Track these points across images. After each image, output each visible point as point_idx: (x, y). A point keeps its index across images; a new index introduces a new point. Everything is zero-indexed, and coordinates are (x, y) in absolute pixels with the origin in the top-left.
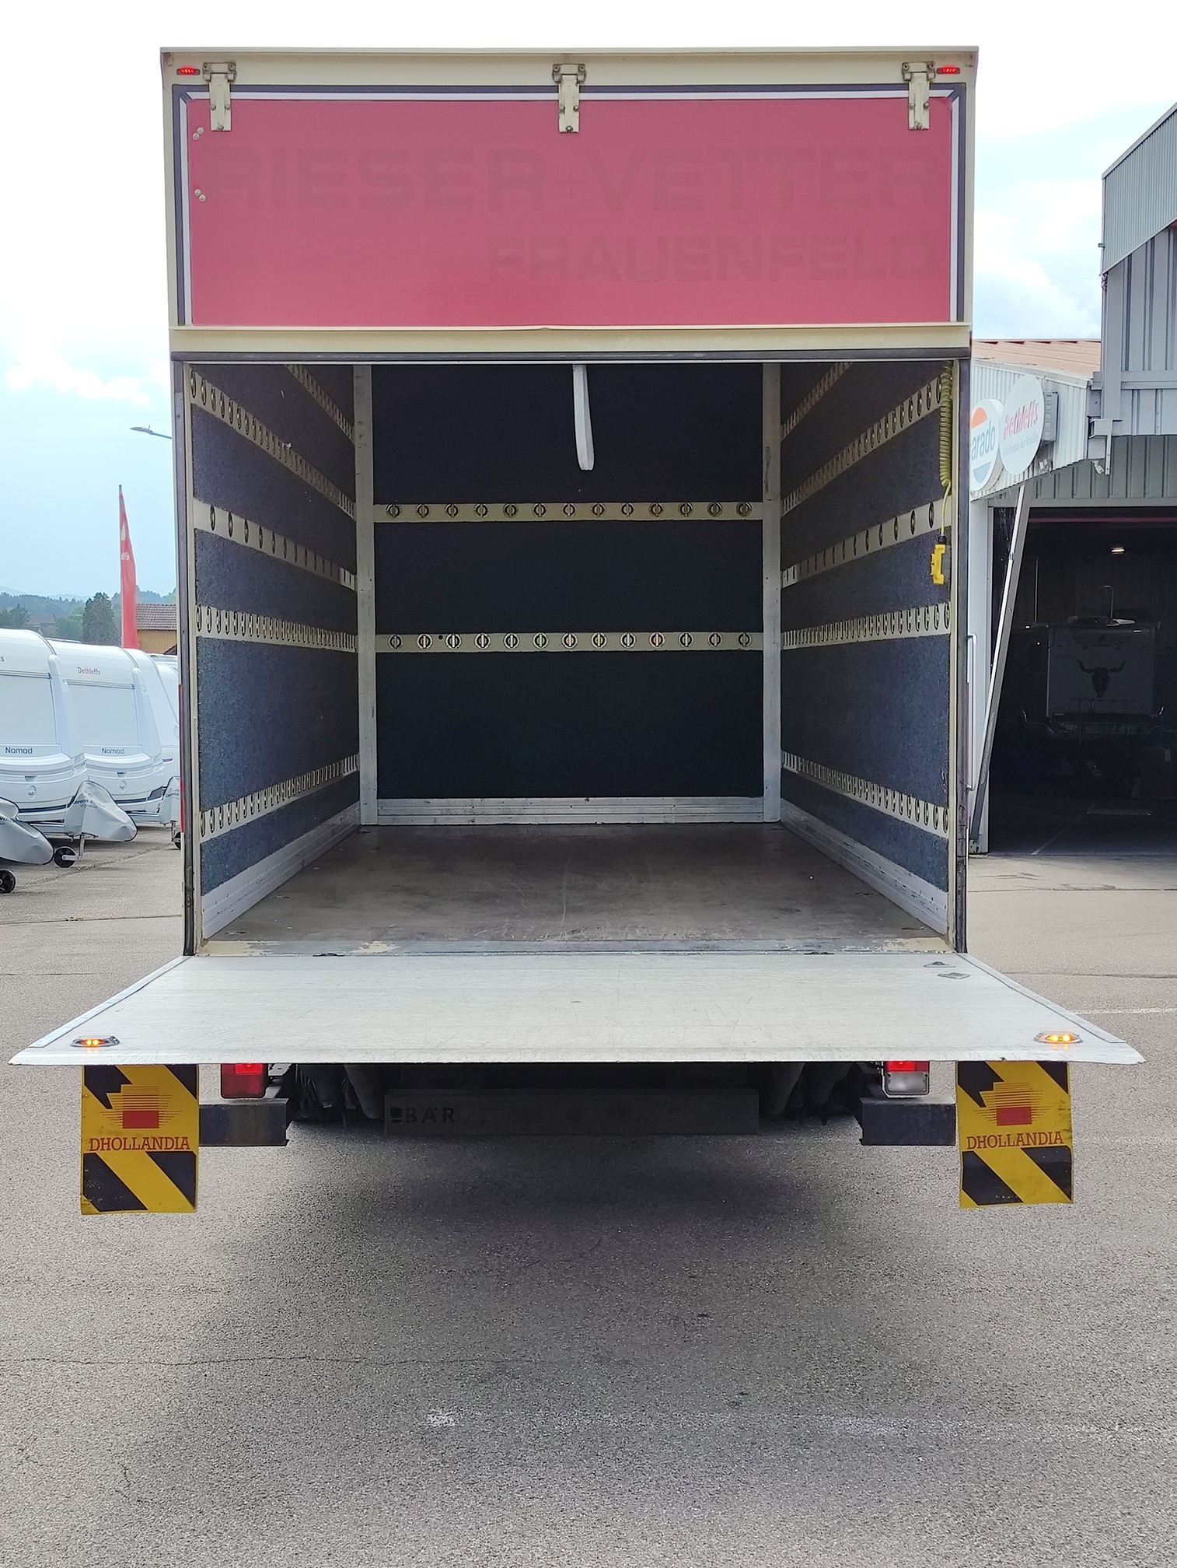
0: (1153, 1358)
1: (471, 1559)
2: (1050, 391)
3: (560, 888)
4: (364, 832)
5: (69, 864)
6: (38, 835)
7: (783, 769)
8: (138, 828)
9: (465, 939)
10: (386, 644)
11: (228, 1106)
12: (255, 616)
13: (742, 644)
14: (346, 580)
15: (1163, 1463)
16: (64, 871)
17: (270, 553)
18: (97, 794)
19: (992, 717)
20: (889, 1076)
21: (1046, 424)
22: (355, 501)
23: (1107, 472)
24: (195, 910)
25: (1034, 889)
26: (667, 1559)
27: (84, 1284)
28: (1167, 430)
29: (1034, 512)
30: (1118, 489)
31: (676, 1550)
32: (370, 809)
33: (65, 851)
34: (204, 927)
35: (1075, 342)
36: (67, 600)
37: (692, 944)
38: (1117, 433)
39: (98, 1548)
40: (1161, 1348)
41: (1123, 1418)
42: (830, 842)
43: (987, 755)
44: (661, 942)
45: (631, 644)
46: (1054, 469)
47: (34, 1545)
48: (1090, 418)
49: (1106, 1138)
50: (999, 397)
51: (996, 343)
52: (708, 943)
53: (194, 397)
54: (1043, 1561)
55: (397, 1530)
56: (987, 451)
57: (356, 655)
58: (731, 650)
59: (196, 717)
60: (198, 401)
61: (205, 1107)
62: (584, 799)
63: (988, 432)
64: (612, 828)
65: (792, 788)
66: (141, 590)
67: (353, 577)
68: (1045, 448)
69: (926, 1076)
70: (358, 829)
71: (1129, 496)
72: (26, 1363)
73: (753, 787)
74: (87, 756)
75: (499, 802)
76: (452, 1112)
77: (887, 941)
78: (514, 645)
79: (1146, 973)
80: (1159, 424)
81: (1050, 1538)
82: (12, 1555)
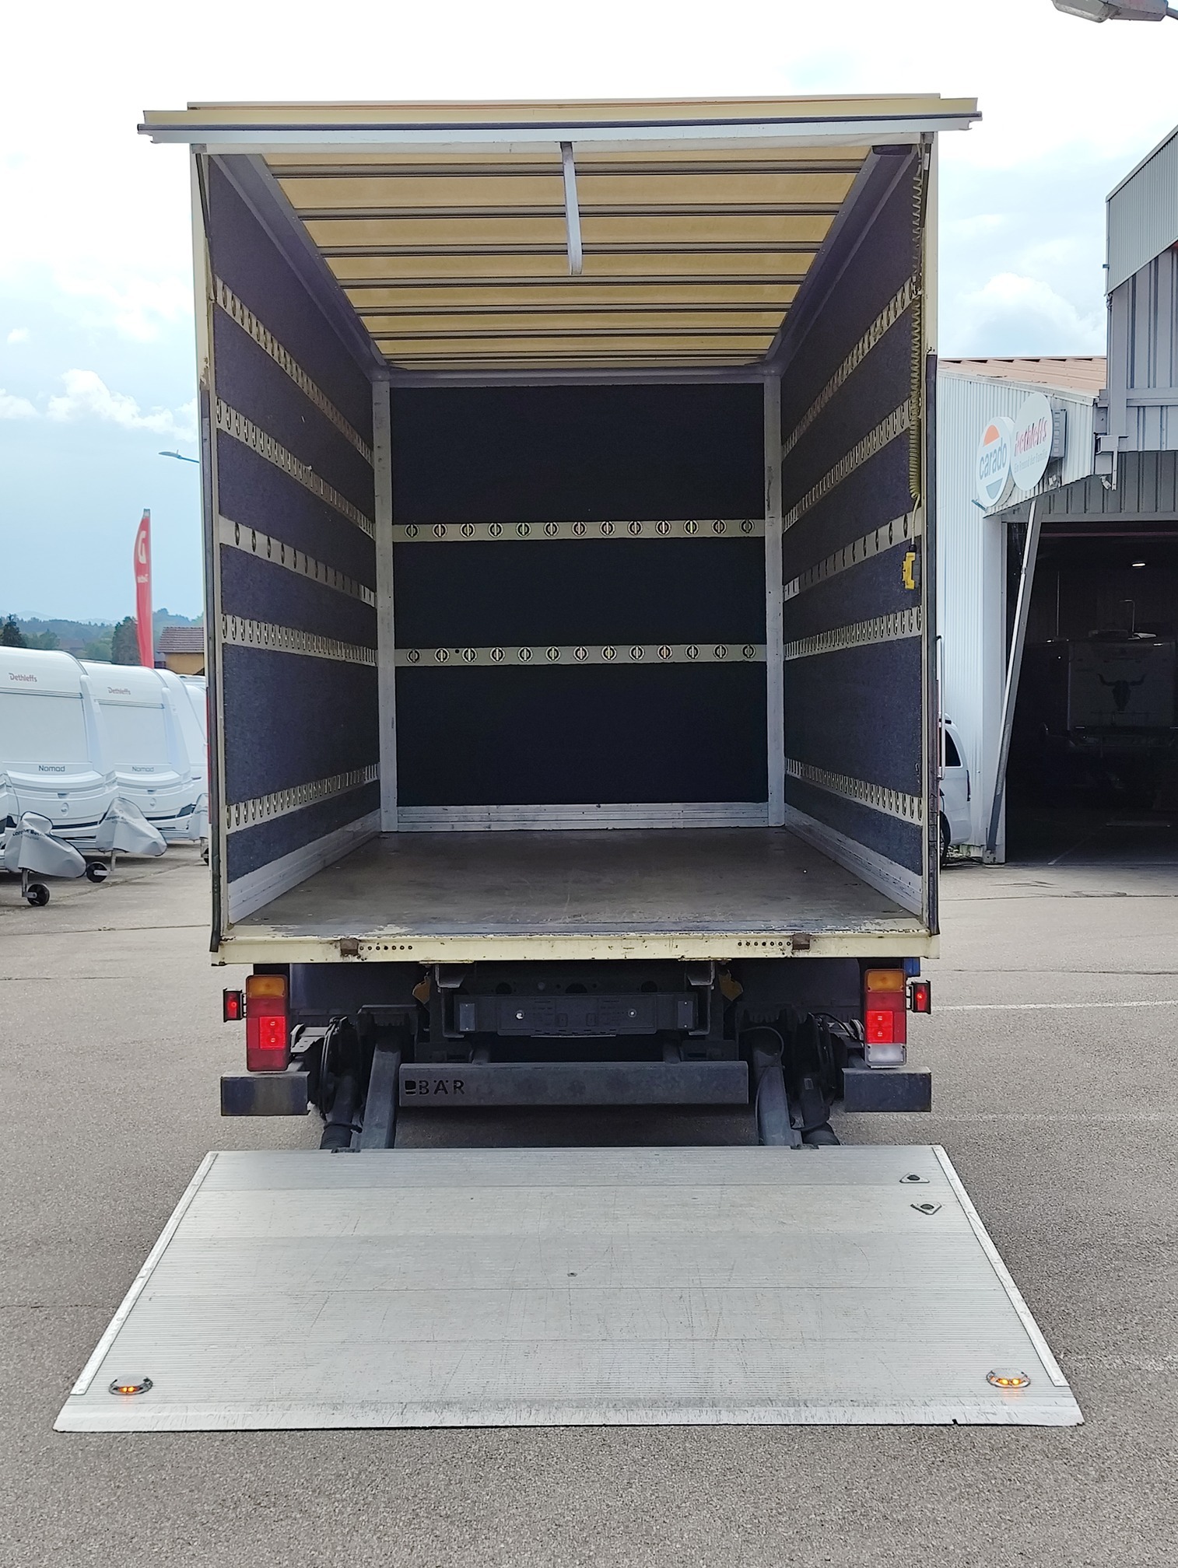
0: (1102, 1300)
1: (470, 1461)
2: (1058, 408)
3: (567, 882)
4: (384, 838)
5: (100, 879)
6: (71, 849)
7: (786, 776)
8: (169, 846)
9: (472, 923)
10: (405, 658)
11: (254, 1078)
12: (277, 627)
13: (746, 655)
14: (367, 597)
15: (1100, 1384)
16: (96, 886)
17: (292, 569)
18: (128, 811)
19: (1007, 729)
20: (869, 1047)
21: (1055, 441)
22: (375, 522)
23: (1114, 487)
24: (222, 896)
25: (1045, 896)
26: (645, 1460)
27: (122, 1243)
28: (1172, 445)
29: (1045, 527)
30: (1130, 504)
31: (654, 1453)
32: (390, 816)
33: (97, 867)
34: (230, 914)
35: (1090, 360)
36: (96, 624)
37: (683, 925)
38: (1124, 449)
39: (137, 1455)
40: (1111, 1292)
41: (1069, 1348)
42: (826, 840)
43: (1003, 766)
44: (655, 924)
45: (639, 657)
46: (1063, 485)
47: (80, 1453)
48: (1096, 434)
49: (1083, 1115)
50: (1010, 415)
51: (1011, 361)
52: (698, 924)
53: (219, 422)
54: (981, 1460)
55: (404, 1439)
56: (999, 468)
57: (376, 668)
58: (737, 662)
59: (222, 717)
60: (223, 427)
61: (232, 1080)
62: (595, 805)
63: (1000, 449)
64: (622, 833)
65: (795, 792)
66: (170, 614)
67: (372, 594)
68: (1054, 465)
69: (903, 1047)
70: (379, 836)
71: (1140, 511)
72: (70, 1309)
73: (759, 794)
74: (118, 775)
75: (514, 809)
76: (462, 1083)
77: (866, 921)
78: (528, 658)
79: (1140, 970)
80: (1164, 440)
81: (990, 1443)
82: (61, 1460)
